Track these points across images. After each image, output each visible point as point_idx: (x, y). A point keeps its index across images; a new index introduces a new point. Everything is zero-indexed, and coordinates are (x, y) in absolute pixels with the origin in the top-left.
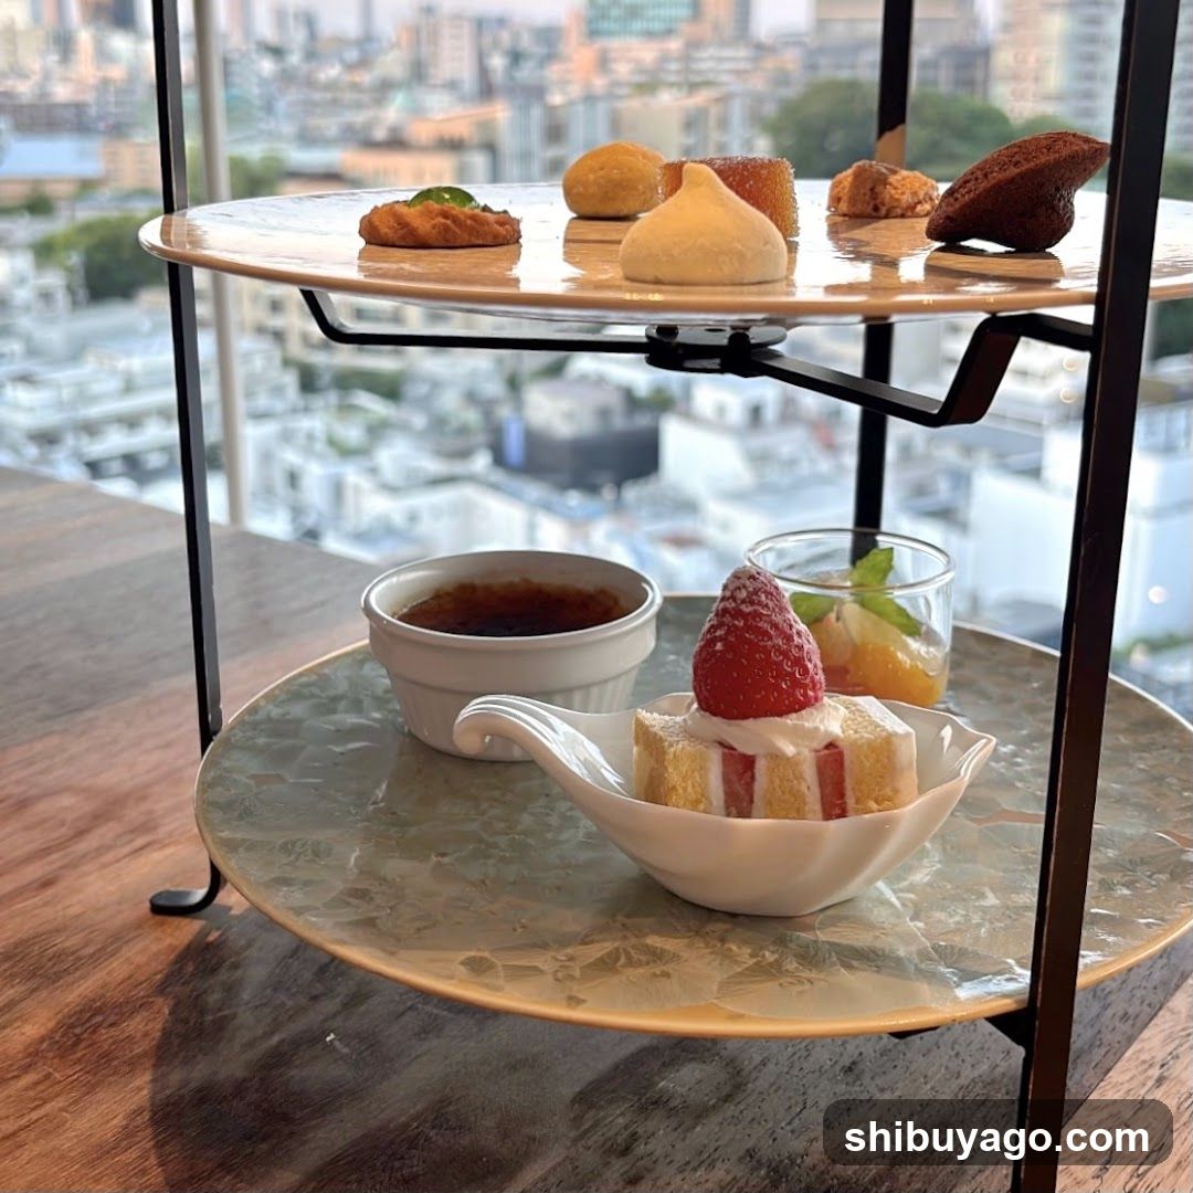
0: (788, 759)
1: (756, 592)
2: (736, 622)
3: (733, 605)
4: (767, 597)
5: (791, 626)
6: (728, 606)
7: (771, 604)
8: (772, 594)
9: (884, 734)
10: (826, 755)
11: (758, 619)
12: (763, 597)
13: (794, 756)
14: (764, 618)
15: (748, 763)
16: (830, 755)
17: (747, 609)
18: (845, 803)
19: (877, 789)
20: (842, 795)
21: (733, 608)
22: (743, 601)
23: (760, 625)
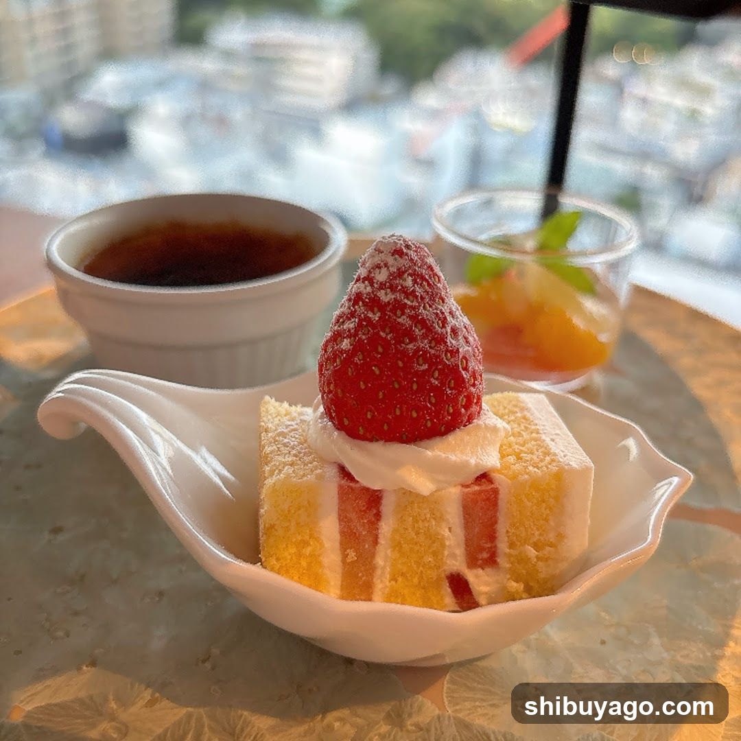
0: (424, 499)
1: (400, 274)
2: (370, 315)
3: (369, 289)
4: (415, 282)
5: (444, 321)
6: (362, 289)
7: (419, 291)
8: (423, 278)
9: (554, 468)
10: (474, 493)
11: (399, 313)
12: (409, 282)
13: (432, 494)
14: (407, 311)
15: (374, 499)
16: (480, 492)
17: (385, 297)
18: (495, 546)
19: (537, 533)
20: (492, 537)
21: (368, 294)
22: (382, 286)
23: (400, 320)
